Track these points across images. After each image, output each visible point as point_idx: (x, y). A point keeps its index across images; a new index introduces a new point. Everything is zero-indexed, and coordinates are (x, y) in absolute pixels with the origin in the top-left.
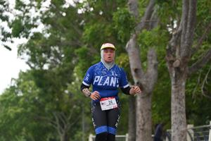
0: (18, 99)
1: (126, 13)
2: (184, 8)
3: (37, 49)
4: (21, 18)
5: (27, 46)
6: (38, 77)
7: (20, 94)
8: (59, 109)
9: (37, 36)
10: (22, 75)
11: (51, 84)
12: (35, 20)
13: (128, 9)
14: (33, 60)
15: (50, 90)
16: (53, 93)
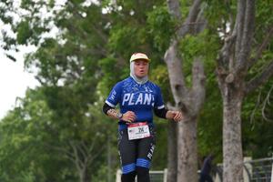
0: (25, 124)
2: (239, 7)
3: (49, 60)
4: (29, 19)
5: (37, 55)
6: (51, 95)
7: (28, 118)
8: (77, 138)
9: (49, 42)
10: (30, 93)
11: (68, 105)
12: (46, 22)
13: (167, 8)
14: (44, 74)
15: (66, 112)
16: (70, 116)
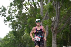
0: (8, 39)
1: (40, 15)
2: (56, 14)
3: (14, 25)
4: (10, 16)
5: (12, 24)
6: (14, 33)
7: (9, 38)
8: (20, 42)
9: (14, 21)
10: (10, 32)
11: (18, 35)
12: (14, 17)
13: (40, 14)
14: (13, 28)
15: (18, 36)
16: (19, 37)
